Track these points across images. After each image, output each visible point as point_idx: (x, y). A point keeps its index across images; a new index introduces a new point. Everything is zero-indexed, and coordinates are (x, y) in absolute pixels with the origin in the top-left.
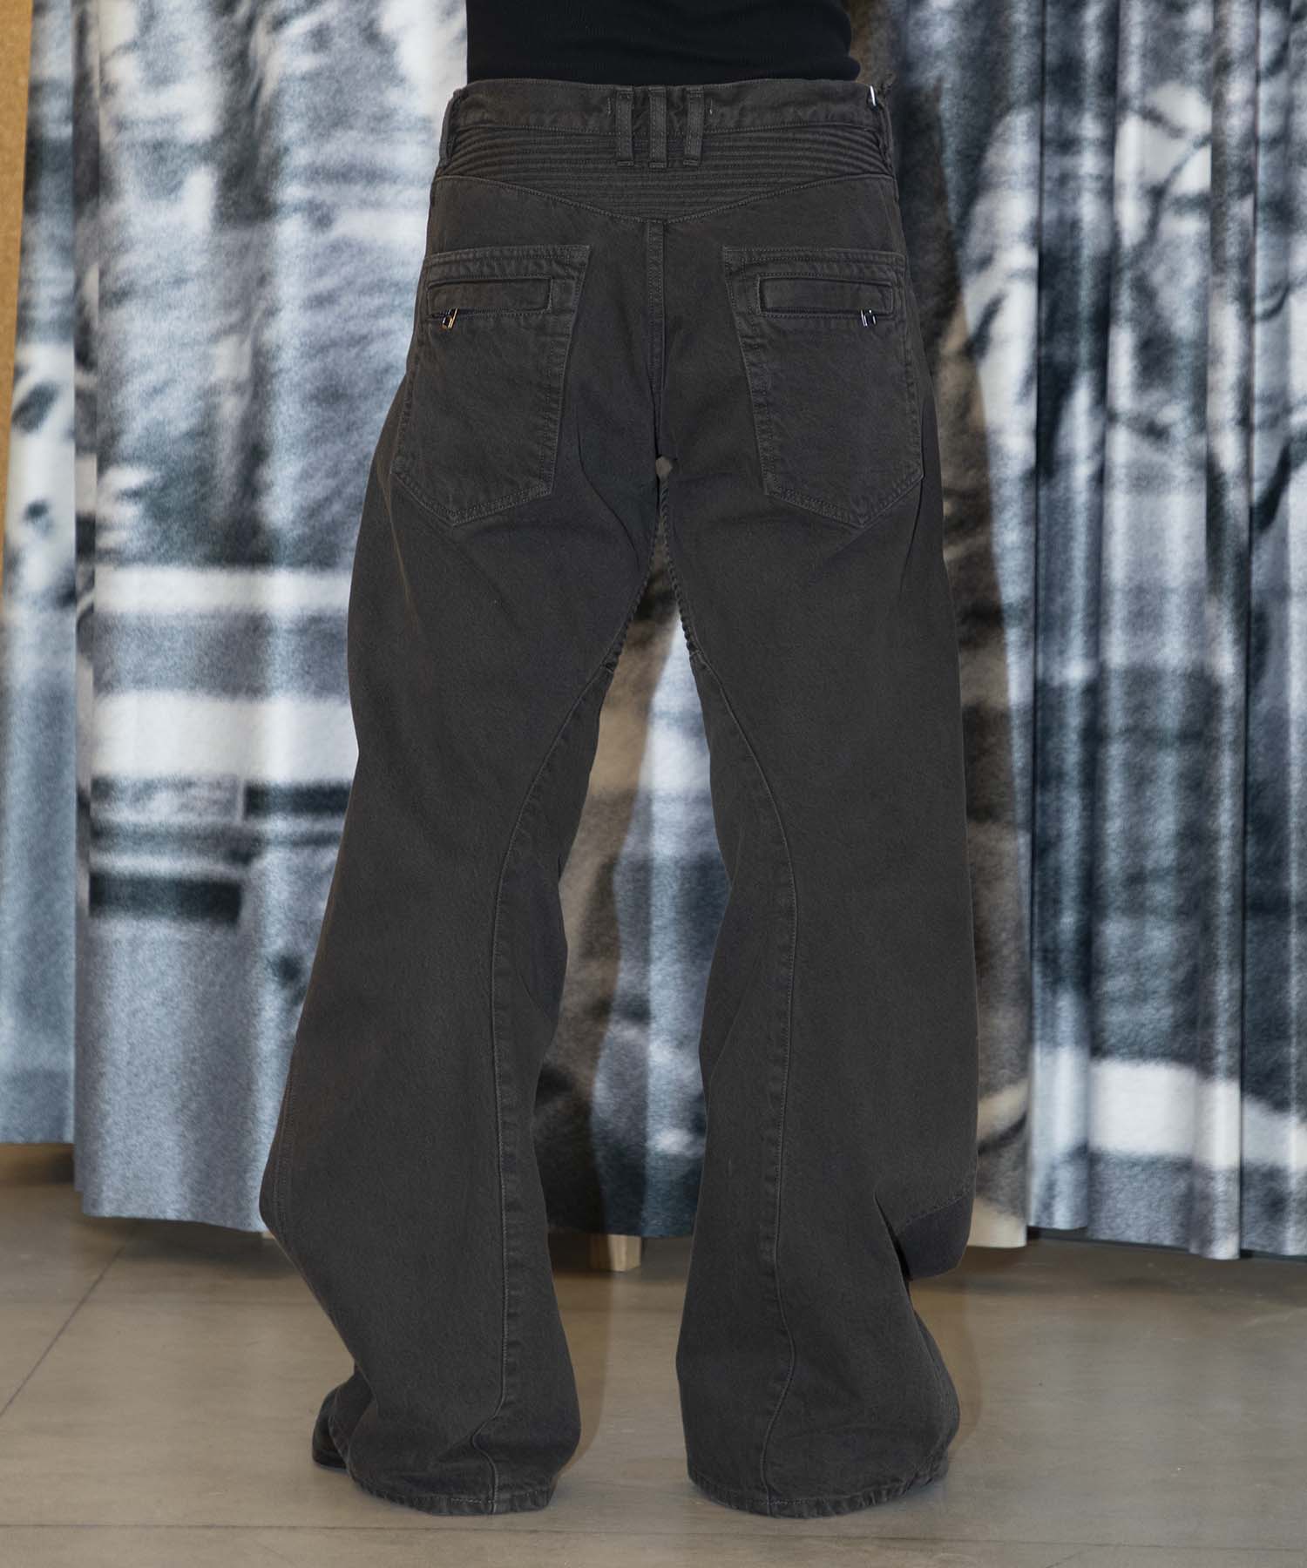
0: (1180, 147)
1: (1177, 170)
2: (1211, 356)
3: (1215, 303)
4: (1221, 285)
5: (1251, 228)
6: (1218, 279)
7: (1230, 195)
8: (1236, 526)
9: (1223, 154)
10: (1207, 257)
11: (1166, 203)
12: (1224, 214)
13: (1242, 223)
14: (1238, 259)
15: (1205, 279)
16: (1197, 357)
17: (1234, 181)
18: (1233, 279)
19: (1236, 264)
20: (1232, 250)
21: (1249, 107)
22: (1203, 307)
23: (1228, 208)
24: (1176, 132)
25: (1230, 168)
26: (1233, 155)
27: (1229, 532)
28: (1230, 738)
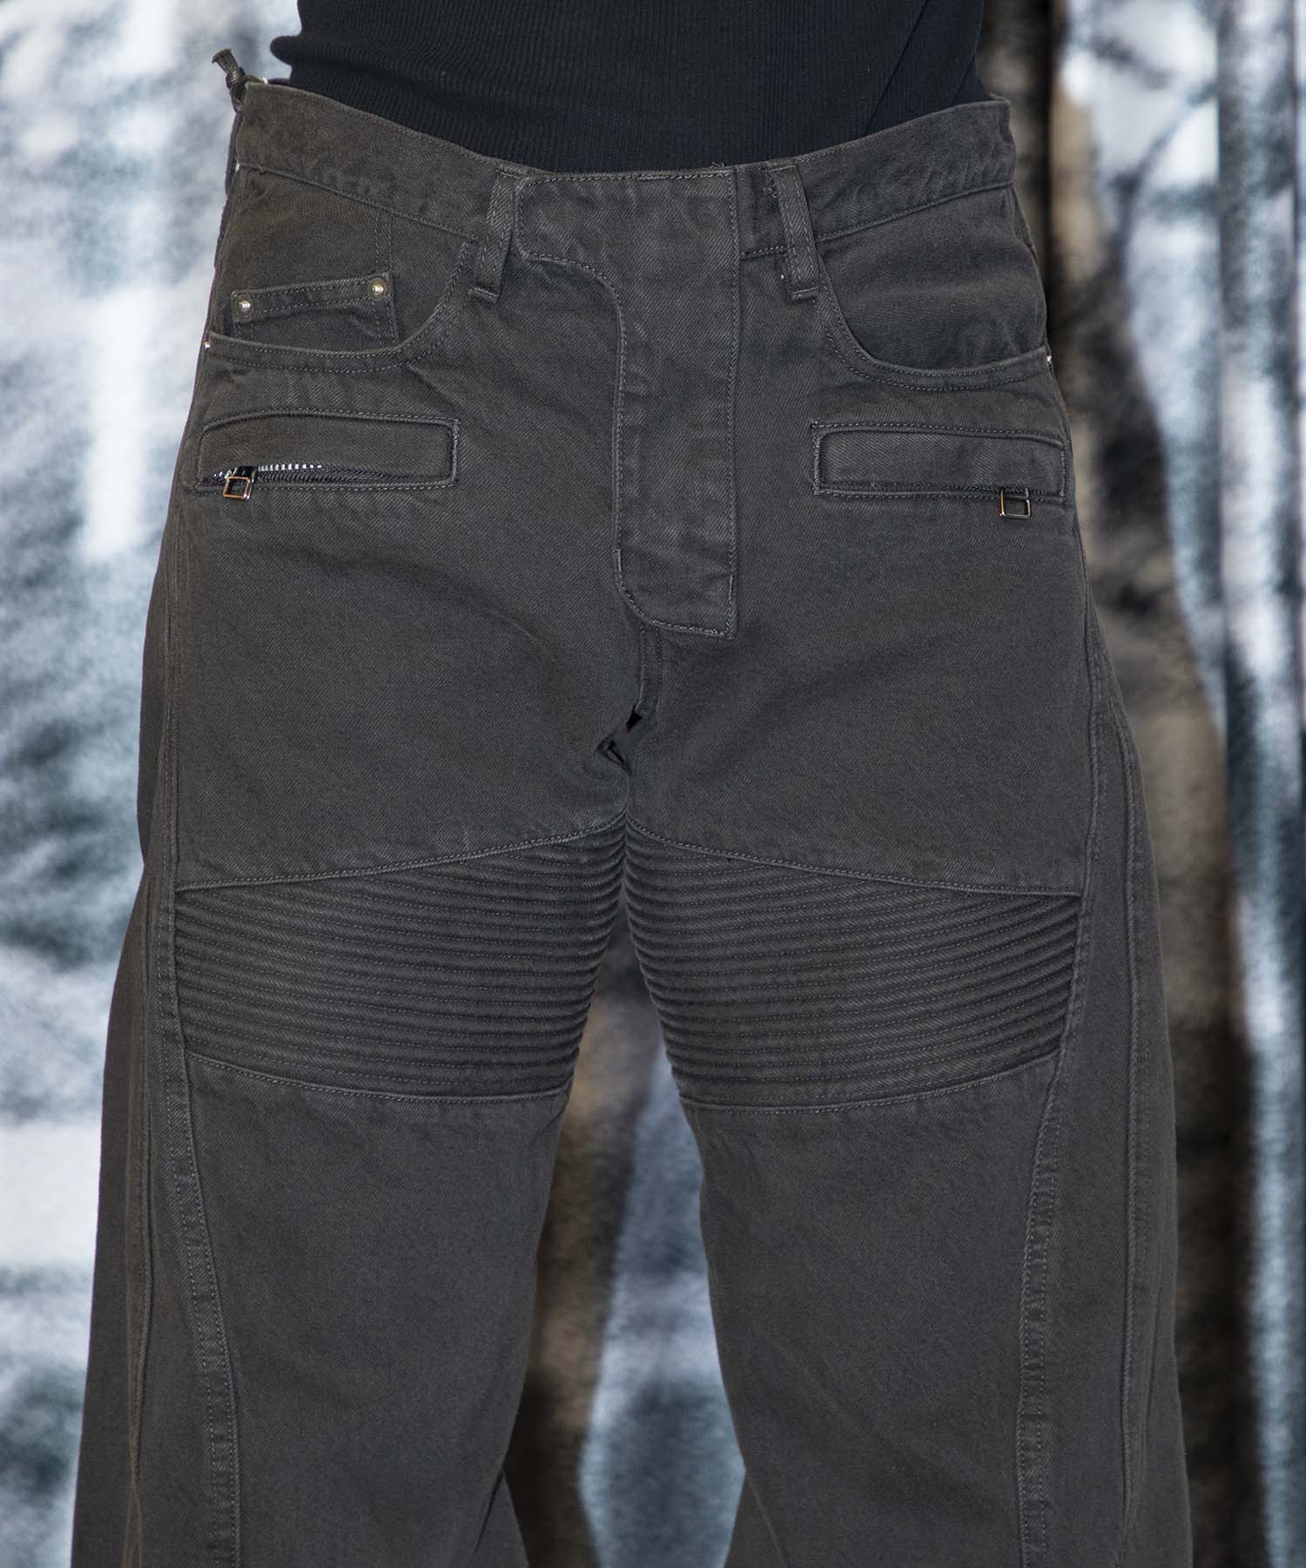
0: (1165, 105)
1: (1160, 144)
2: (1227, 473)
3: (1231, 378)
4: (1240, 348)
5: (1289, 246)
6: (1234, 338)
7: (1252, 190)
8: (1278, 773)
9: (1236, 118)
10: (1216, 295)
11: (1143, 201)
12: (1241, 224)
13: (1275, 239)
14: (1271, 303)
15: (1213, 335)
16: (1204, 471)
17: (1257, 166)
18: (1260, 337)
19: (1265, 310)
20: (1258, 287)
21: (1281, 38)
22: (1211, 383)
23: (1249, 212)
24: (1156, 79)
25: (1249, 144)
26: (1255, 121)
27: (1267, 781)
28: (1278, 1148)
